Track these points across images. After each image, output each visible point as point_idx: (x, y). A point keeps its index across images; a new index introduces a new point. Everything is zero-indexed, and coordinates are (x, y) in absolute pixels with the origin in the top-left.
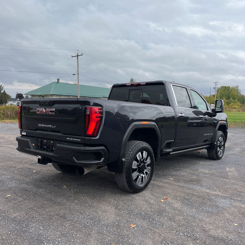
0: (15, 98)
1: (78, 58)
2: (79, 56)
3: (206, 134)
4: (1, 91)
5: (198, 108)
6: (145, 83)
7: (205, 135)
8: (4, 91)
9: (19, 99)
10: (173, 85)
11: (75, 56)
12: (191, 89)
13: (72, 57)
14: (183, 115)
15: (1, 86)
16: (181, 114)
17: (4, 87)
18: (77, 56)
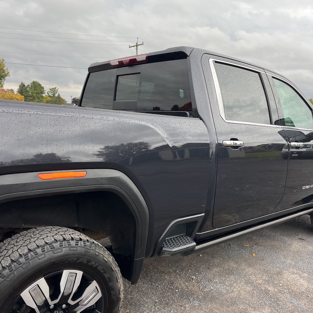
0: (71, 103)
1: (137, 49)
2: (139, 45)
3: (307, 187)
4: (55, 95)
5: (292, 123)
6: (144, 58)
7: (304, 188)
8: (59, 94)
9: (75, 104)
10: (216, 62)
11: (134, 46)
12: (273, 77)
13: (130, 47)
14: (238, 143)
15: (56, 88)
16: (232, 139)
17: (58, 89)
18: (137, 46)
